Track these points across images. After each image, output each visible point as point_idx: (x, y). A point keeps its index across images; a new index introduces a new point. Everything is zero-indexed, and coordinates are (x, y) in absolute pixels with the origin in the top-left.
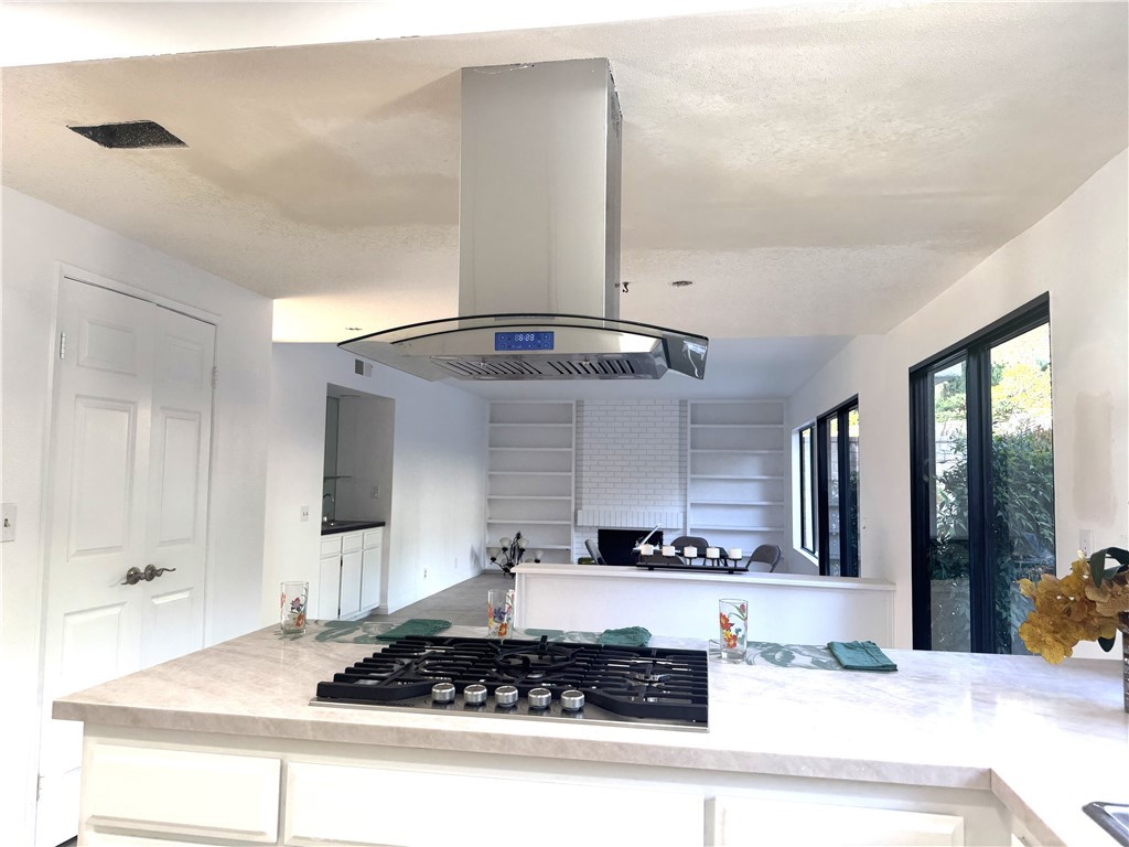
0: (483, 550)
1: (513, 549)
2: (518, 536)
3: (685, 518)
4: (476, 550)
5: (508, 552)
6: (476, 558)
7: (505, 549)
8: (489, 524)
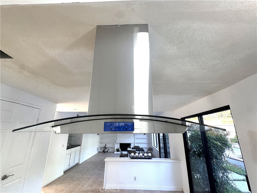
0: (99, 147)
1: (105, 148)
2: (106, 145)
3: (135, 141)
4: (98, 148)
5: (104, 148)
6: (98, 149)
7: (103, 148)
8: (100, 143)
